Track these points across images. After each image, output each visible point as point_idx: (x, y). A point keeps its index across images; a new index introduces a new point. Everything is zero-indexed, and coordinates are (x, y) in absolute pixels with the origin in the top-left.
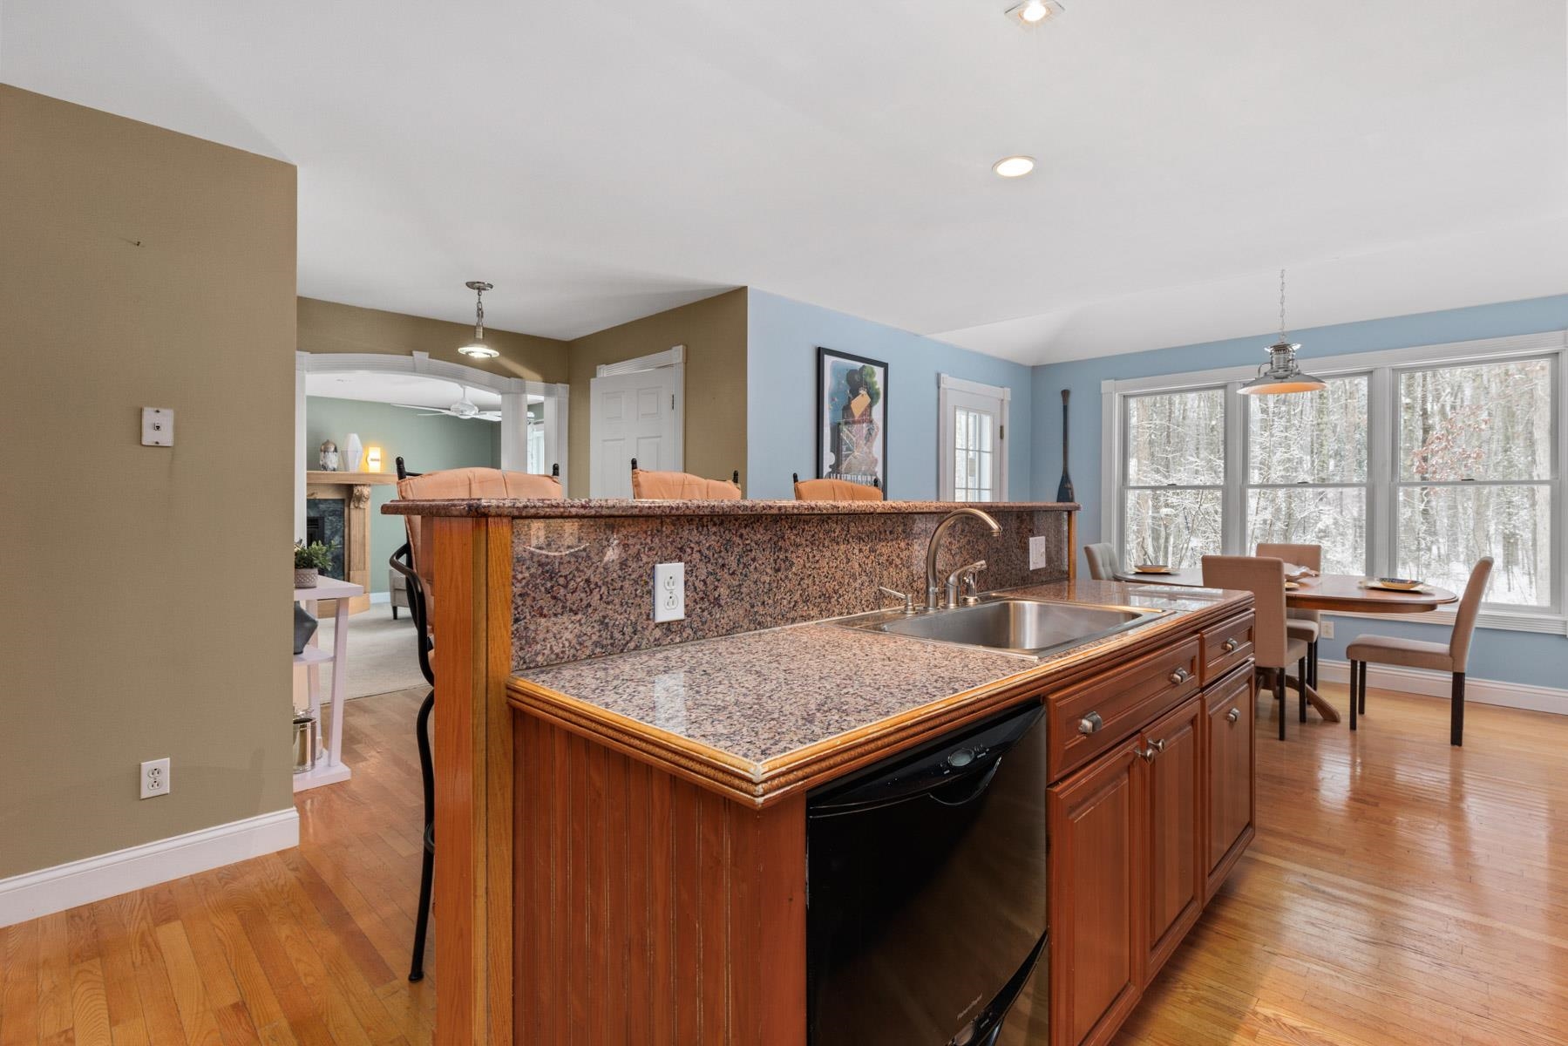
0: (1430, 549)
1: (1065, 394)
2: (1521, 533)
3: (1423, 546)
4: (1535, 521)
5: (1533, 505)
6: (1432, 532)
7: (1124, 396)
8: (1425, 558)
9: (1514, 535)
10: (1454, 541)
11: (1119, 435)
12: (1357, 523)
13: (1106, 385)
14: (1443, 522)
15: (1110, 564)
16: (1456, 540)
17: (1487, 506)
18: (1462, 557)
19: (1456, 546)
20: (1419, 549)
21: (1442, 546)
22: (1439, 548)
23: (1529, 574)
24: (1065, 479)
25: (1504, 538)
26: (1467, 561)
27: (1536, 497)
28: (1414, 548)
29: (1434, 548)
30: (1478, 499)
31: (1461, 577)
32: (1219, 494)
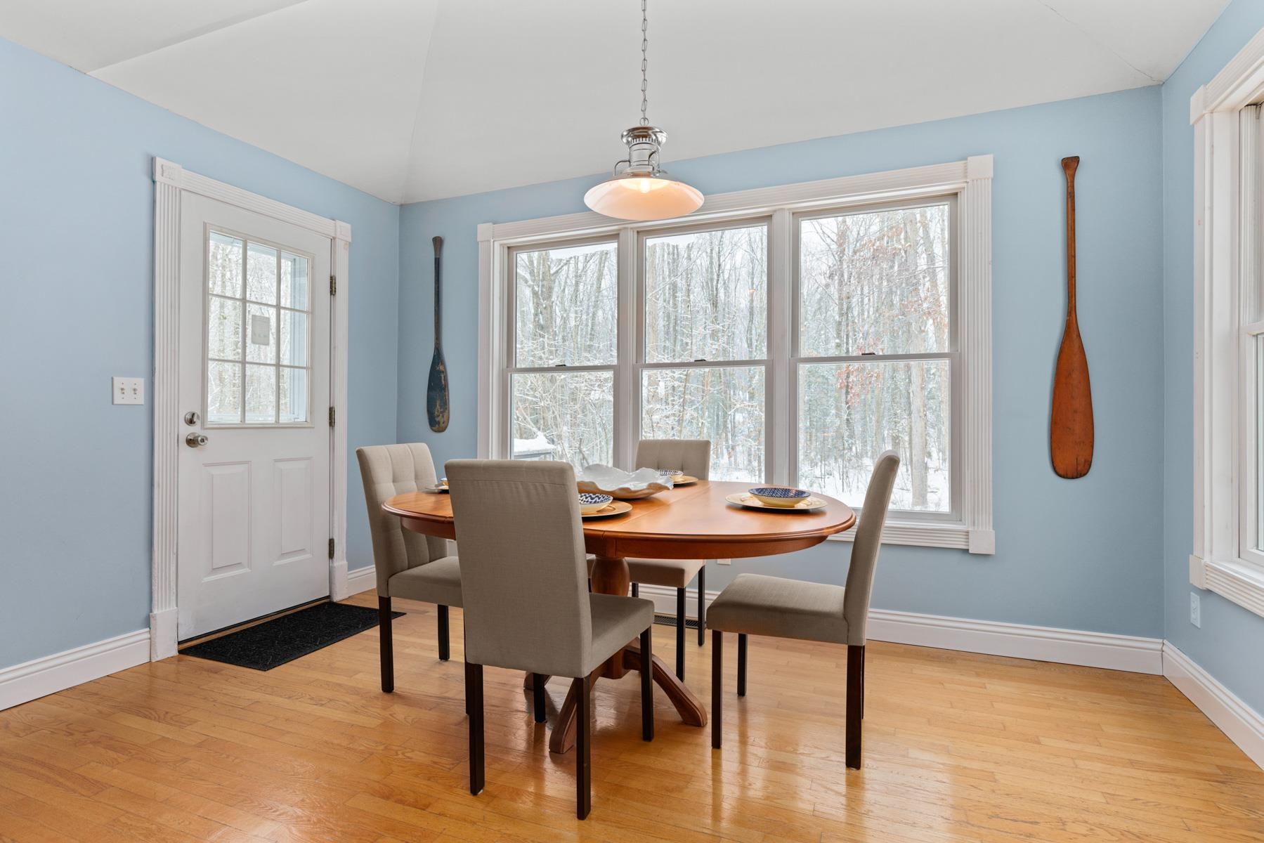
0: (851, 449)
1: (438, 242)
2: (902, 436)
3: (846, 446)
4: (911, 426)
5: (910, 414)
6: (851, 436)
7: (509, 248)
8: (848, 454)
9: (898, 437)
10: (864, 443)
11: (501, 299)
12: (808, 430)
13: (484, 230)
14: (858, 429)
15: (417, 477)
16: (866, 441)
17: (883, 416)
18: (869, 454)
19: (866, 446)
20: (844, 449)
21: (857, 448)
22: (856, 448)
23: (906, 465)
24: (438, 358)
25: (892, 439)
26: (872, 457)
27: (912, 407)
28: (841, 448)
29: (854, 449)
30: (878, 412)
31: (869, 468)
32: (609, 374)
